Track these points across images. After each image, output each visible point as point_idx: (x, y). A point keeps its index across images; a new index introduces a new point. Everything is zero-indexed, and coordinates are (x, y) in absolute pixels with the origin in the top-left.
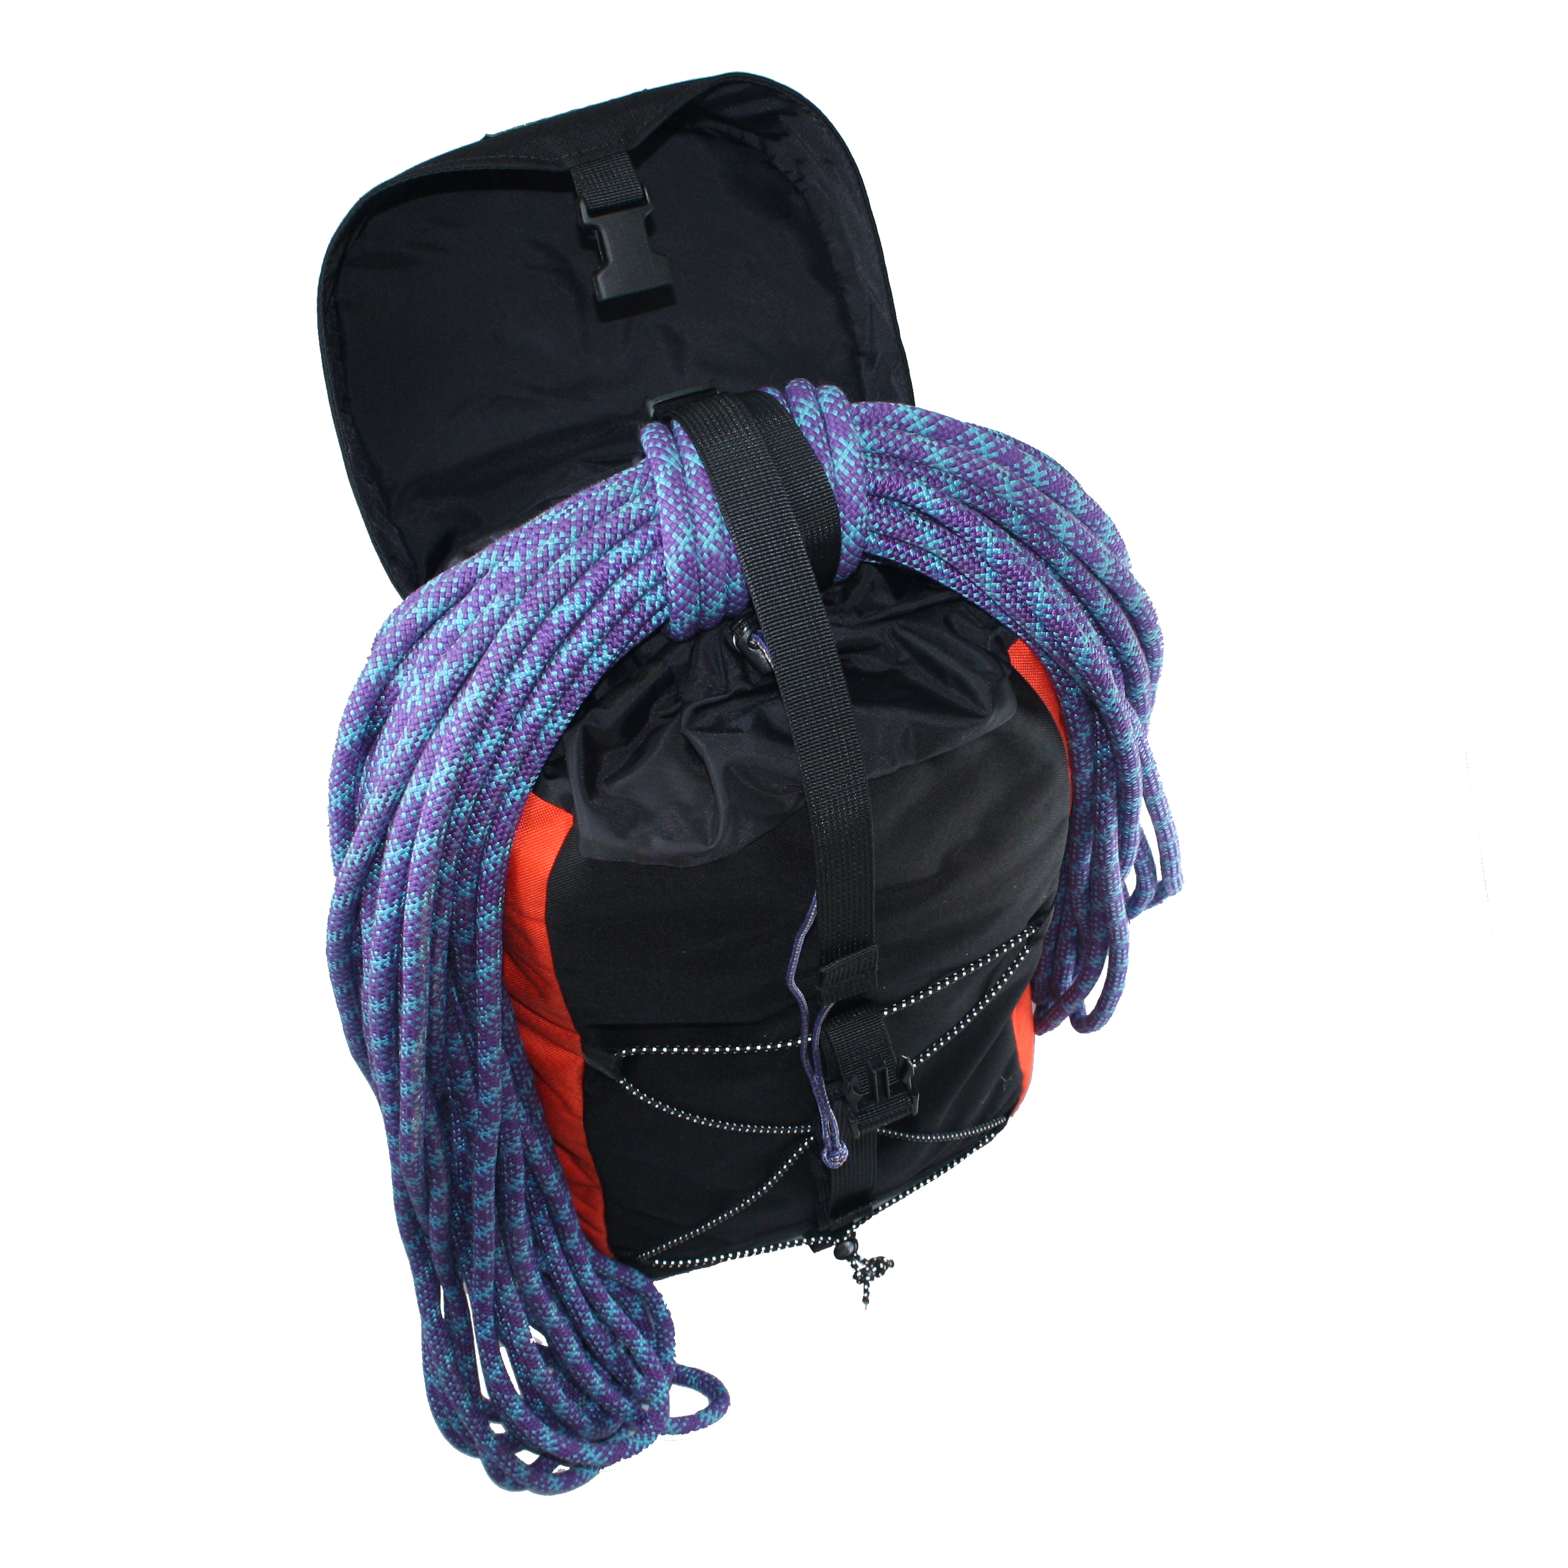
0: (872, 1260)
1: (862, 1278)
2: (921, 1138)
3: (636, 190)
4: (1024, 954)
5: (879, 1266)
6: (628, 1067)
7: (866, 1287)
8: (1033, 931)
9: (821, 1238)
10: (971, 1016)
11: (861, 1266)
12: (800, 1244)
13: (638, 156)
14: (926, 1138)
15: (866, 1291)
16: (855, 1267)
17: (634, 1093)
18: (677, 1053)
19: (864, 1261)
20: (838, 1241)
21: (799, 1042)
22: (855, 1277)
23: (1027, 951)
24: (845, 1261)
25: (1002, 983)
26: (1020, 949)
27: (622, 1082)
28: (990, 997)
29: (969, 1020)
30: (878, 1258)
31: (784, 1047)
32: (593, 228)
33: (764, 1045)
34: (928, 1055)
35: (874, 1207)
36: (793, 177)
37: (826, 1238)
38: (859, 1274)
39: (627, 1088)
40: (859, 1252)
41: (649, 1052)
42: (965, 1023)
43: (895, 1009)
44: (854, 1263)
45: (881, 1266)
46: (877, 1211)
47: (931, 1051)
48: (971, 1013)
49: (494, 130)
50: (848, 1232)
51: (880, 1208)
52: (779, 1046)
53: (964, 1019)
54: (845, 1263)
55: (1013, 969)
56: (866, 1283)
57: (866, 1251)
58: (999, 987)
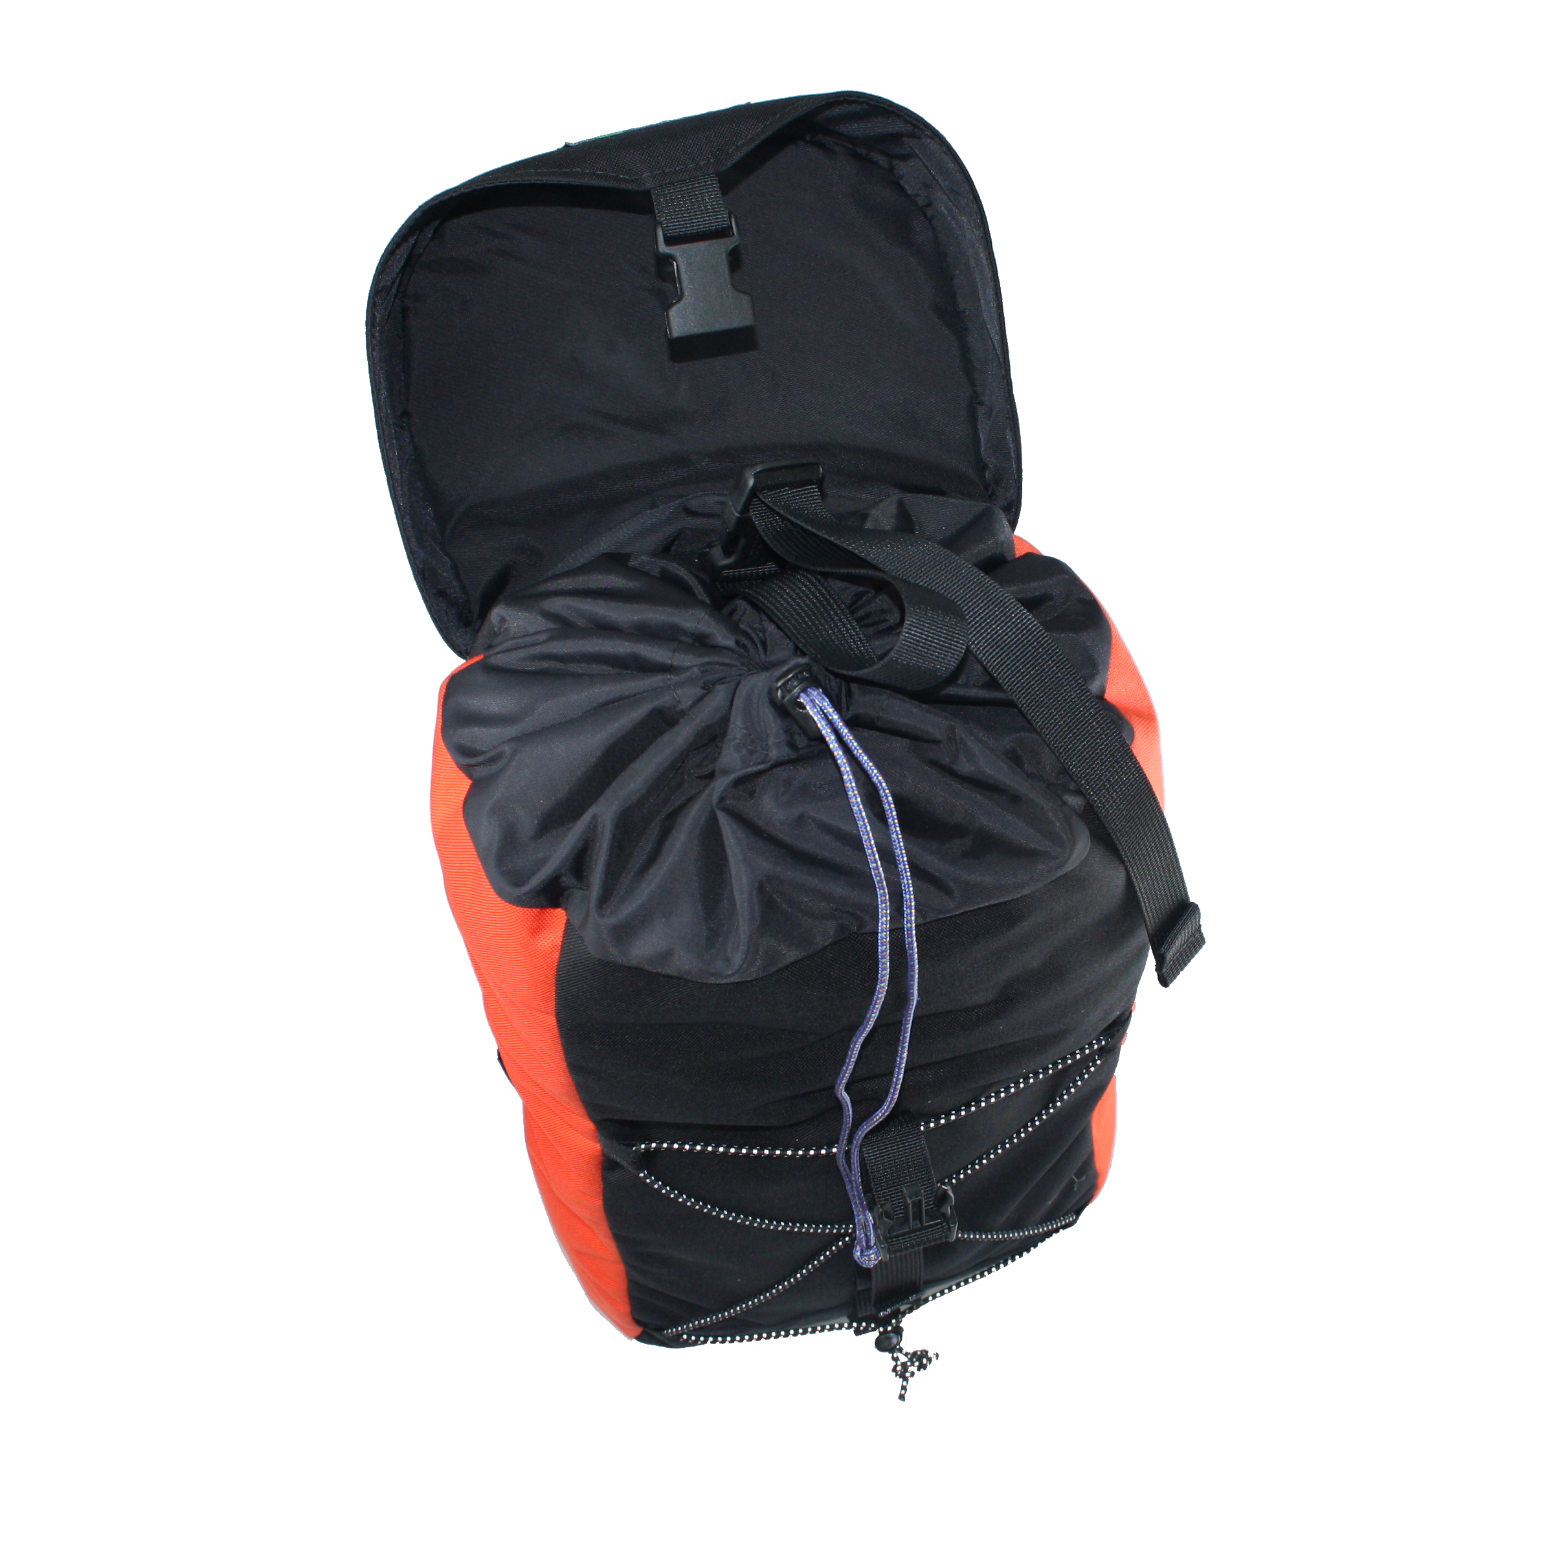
0: (915, 1353)
1: (902, 1373)
2: (975, 1237)
3: (721, 218)
4: (1094, 1065)
5: (921, 1359)
6: (648, 1160)
7: (905, 1383)
8: (1103, 1043)
9: (864, 1324)
10: (1033, 1125)
11: (903, 1359)
12: (841, 1327)
13: (728, 182)
14: (981, 1236)
15: (904, 1388)
16: (896, 1359)
17: (656, 1186)
18: (699, 1152)
19: (906, 1354)
20: (881, 1329)
21: (835, 1150)
22: (894, 1370)
23: (1098, 1062)
24: (887, 1353)
25: (1068, 1093)
26: (1090, 1058)
27: (642, 1175)
28: (1054, 1107)
29: (1030, 1129)
30: (922, 1351)
31: (817, 1155)
32: (669, 258)
33: (796, 1150)
34: (984, 1161)
35: (923, 1297)
36: (921, 201)
37: (868, 1325)
38: (899, 1368)
39: (648, 1181)
40: (902, 1345)
41: (669, 1149)
42: (1026, 1131)
43: (943, 1121)
44: (895, 1355)
45: (925, 1361)
46: (926, 1301)
47: (988, 1158)
48: (1033, 1121)
49: (574, 140)
50: (894, 1321)
51: (930, 1298)
52: (812, 1152)
53: (1026, 1127)
54: (887, 1356)
55: (1082, 1079)
56: (905, 1379)
57: (909, 1343)
58: (1066, 1097)
